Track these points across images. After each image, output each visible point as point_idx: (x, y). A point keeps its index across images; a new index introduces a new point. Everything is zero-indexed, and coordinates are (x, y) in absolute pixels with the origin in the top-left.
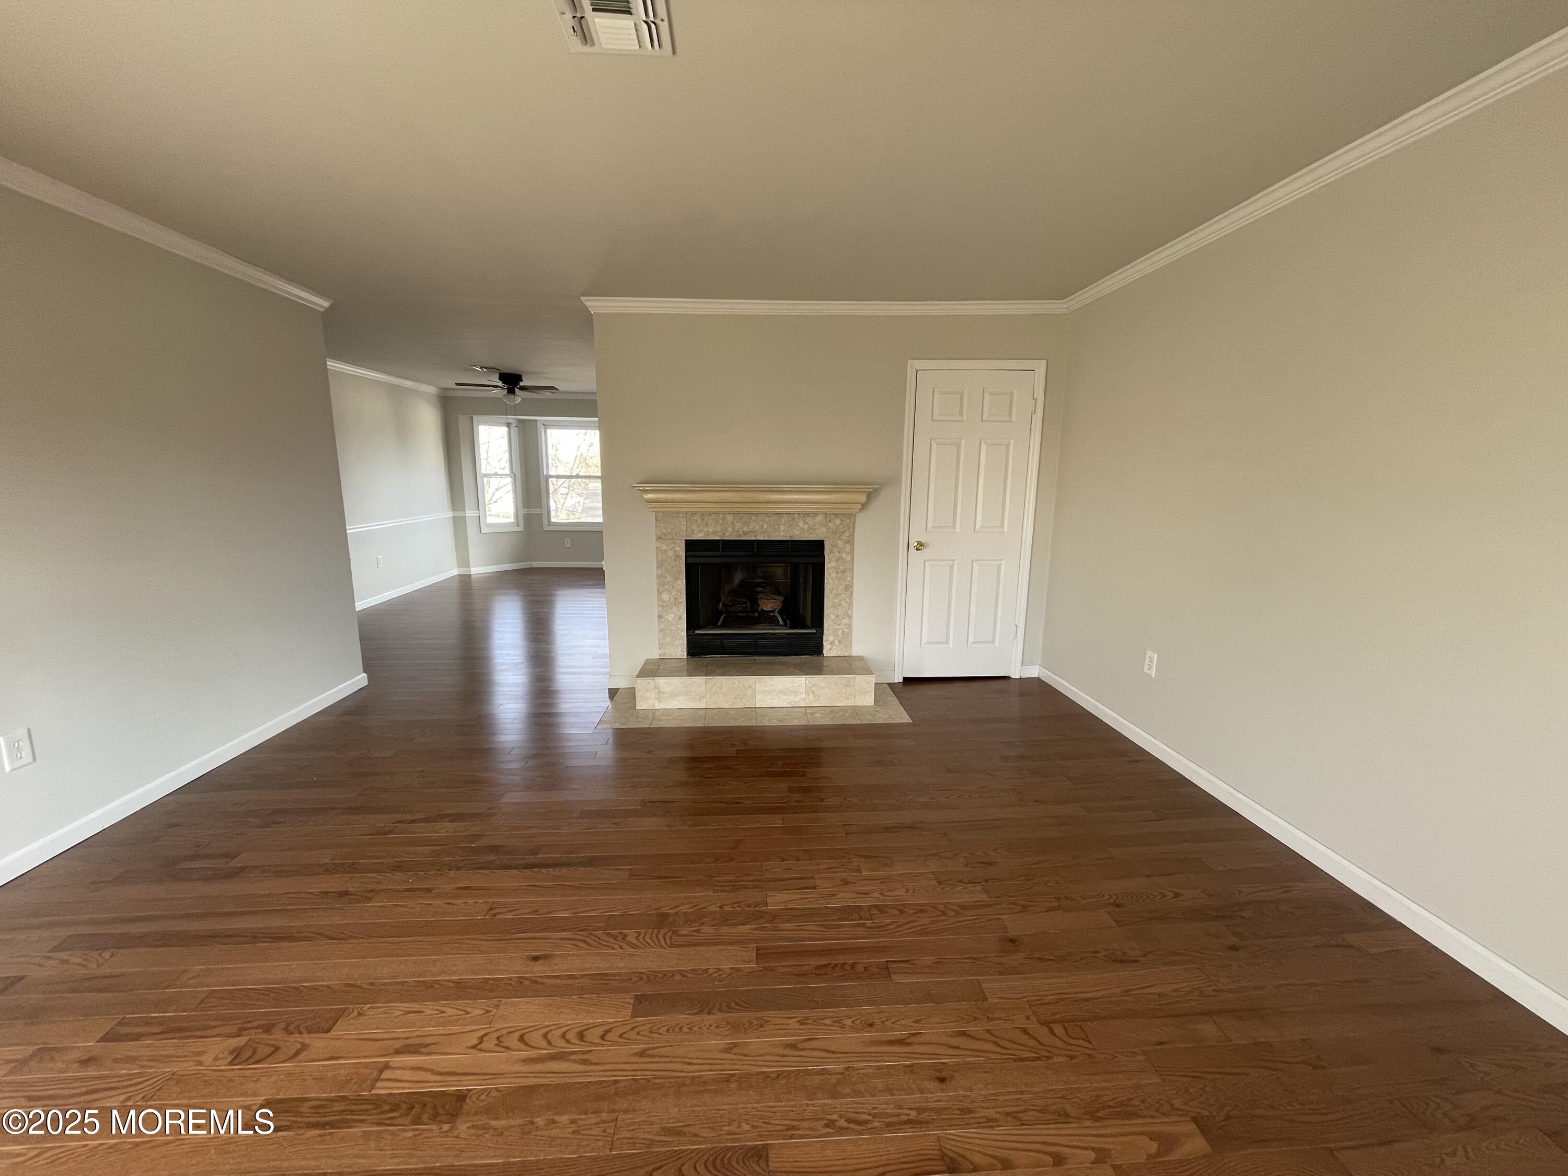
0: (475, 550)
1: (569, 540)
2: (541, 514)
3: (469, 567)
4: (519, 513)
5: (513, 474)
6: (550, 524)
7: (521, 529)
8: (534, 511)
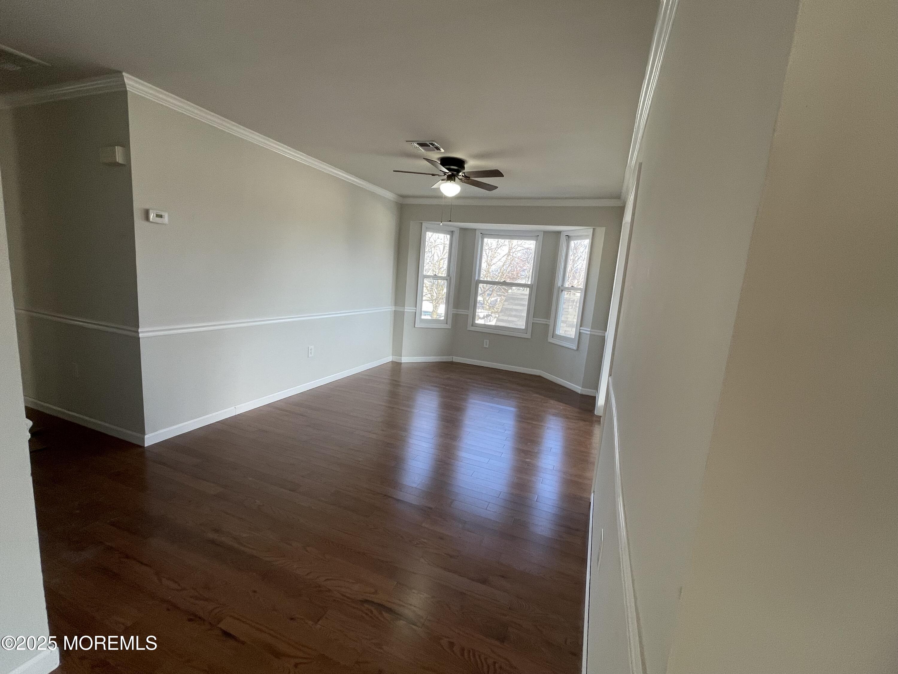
0: (407, 343)
1: (488, 341)
2: (468, 315)
3: (401, 357)
4: (449, 312)
5: (448, 278)
6: (473, 324)
7: (449, 326)
8: (461, 312)
